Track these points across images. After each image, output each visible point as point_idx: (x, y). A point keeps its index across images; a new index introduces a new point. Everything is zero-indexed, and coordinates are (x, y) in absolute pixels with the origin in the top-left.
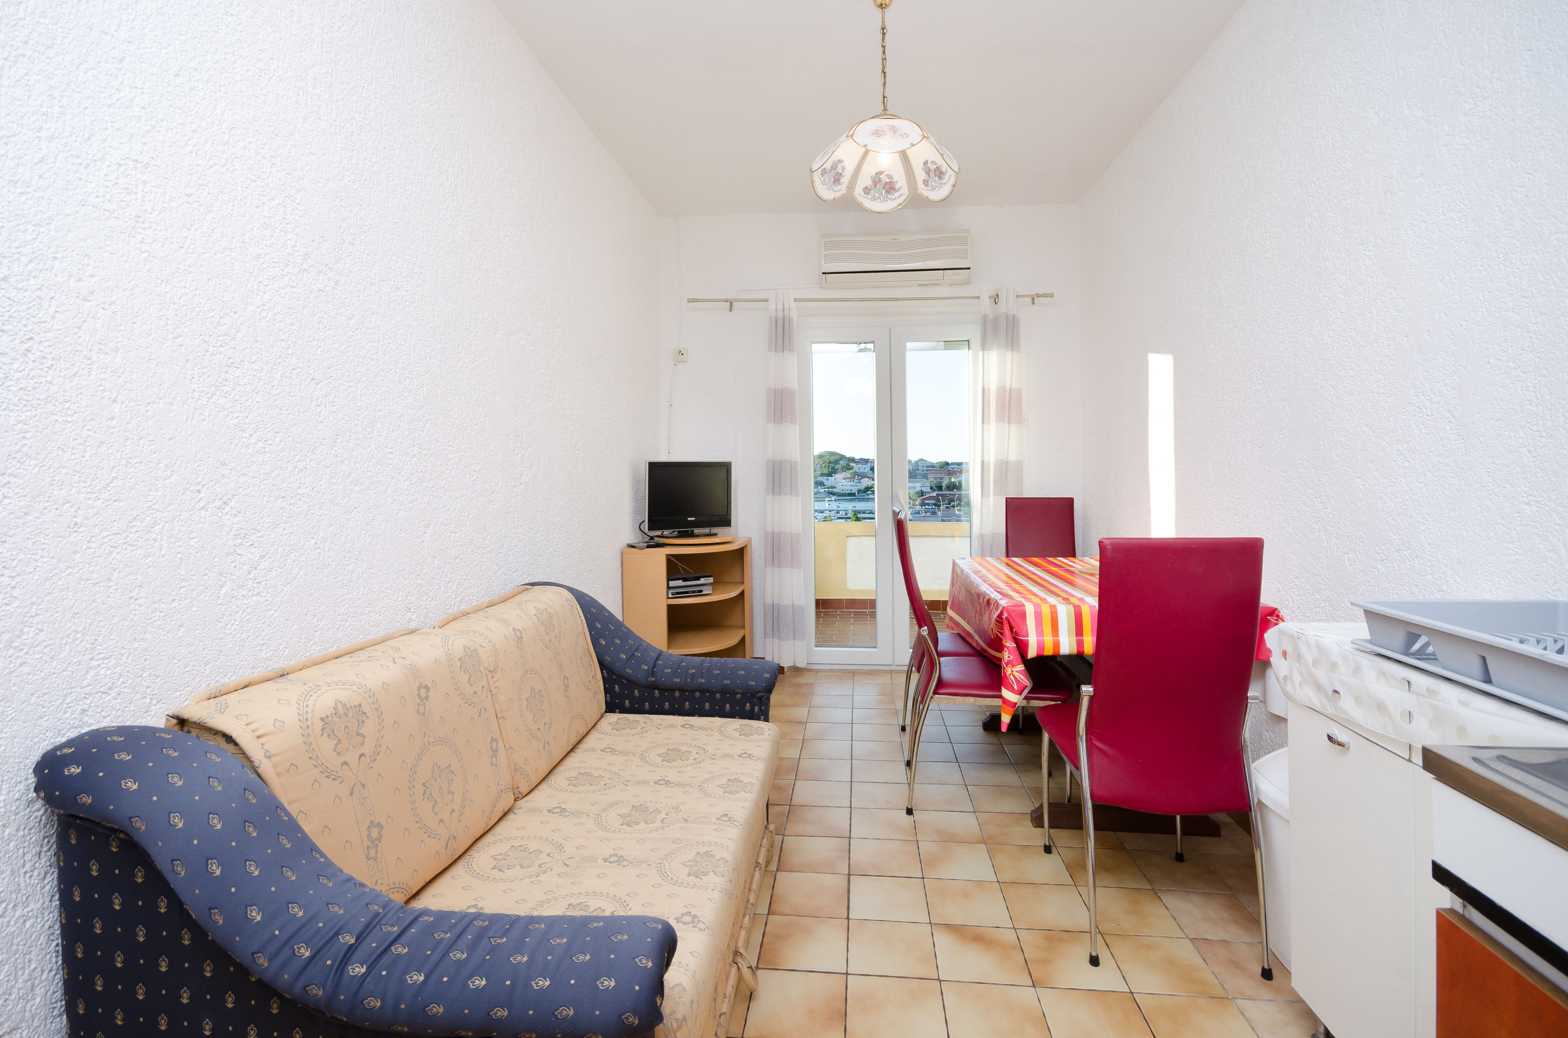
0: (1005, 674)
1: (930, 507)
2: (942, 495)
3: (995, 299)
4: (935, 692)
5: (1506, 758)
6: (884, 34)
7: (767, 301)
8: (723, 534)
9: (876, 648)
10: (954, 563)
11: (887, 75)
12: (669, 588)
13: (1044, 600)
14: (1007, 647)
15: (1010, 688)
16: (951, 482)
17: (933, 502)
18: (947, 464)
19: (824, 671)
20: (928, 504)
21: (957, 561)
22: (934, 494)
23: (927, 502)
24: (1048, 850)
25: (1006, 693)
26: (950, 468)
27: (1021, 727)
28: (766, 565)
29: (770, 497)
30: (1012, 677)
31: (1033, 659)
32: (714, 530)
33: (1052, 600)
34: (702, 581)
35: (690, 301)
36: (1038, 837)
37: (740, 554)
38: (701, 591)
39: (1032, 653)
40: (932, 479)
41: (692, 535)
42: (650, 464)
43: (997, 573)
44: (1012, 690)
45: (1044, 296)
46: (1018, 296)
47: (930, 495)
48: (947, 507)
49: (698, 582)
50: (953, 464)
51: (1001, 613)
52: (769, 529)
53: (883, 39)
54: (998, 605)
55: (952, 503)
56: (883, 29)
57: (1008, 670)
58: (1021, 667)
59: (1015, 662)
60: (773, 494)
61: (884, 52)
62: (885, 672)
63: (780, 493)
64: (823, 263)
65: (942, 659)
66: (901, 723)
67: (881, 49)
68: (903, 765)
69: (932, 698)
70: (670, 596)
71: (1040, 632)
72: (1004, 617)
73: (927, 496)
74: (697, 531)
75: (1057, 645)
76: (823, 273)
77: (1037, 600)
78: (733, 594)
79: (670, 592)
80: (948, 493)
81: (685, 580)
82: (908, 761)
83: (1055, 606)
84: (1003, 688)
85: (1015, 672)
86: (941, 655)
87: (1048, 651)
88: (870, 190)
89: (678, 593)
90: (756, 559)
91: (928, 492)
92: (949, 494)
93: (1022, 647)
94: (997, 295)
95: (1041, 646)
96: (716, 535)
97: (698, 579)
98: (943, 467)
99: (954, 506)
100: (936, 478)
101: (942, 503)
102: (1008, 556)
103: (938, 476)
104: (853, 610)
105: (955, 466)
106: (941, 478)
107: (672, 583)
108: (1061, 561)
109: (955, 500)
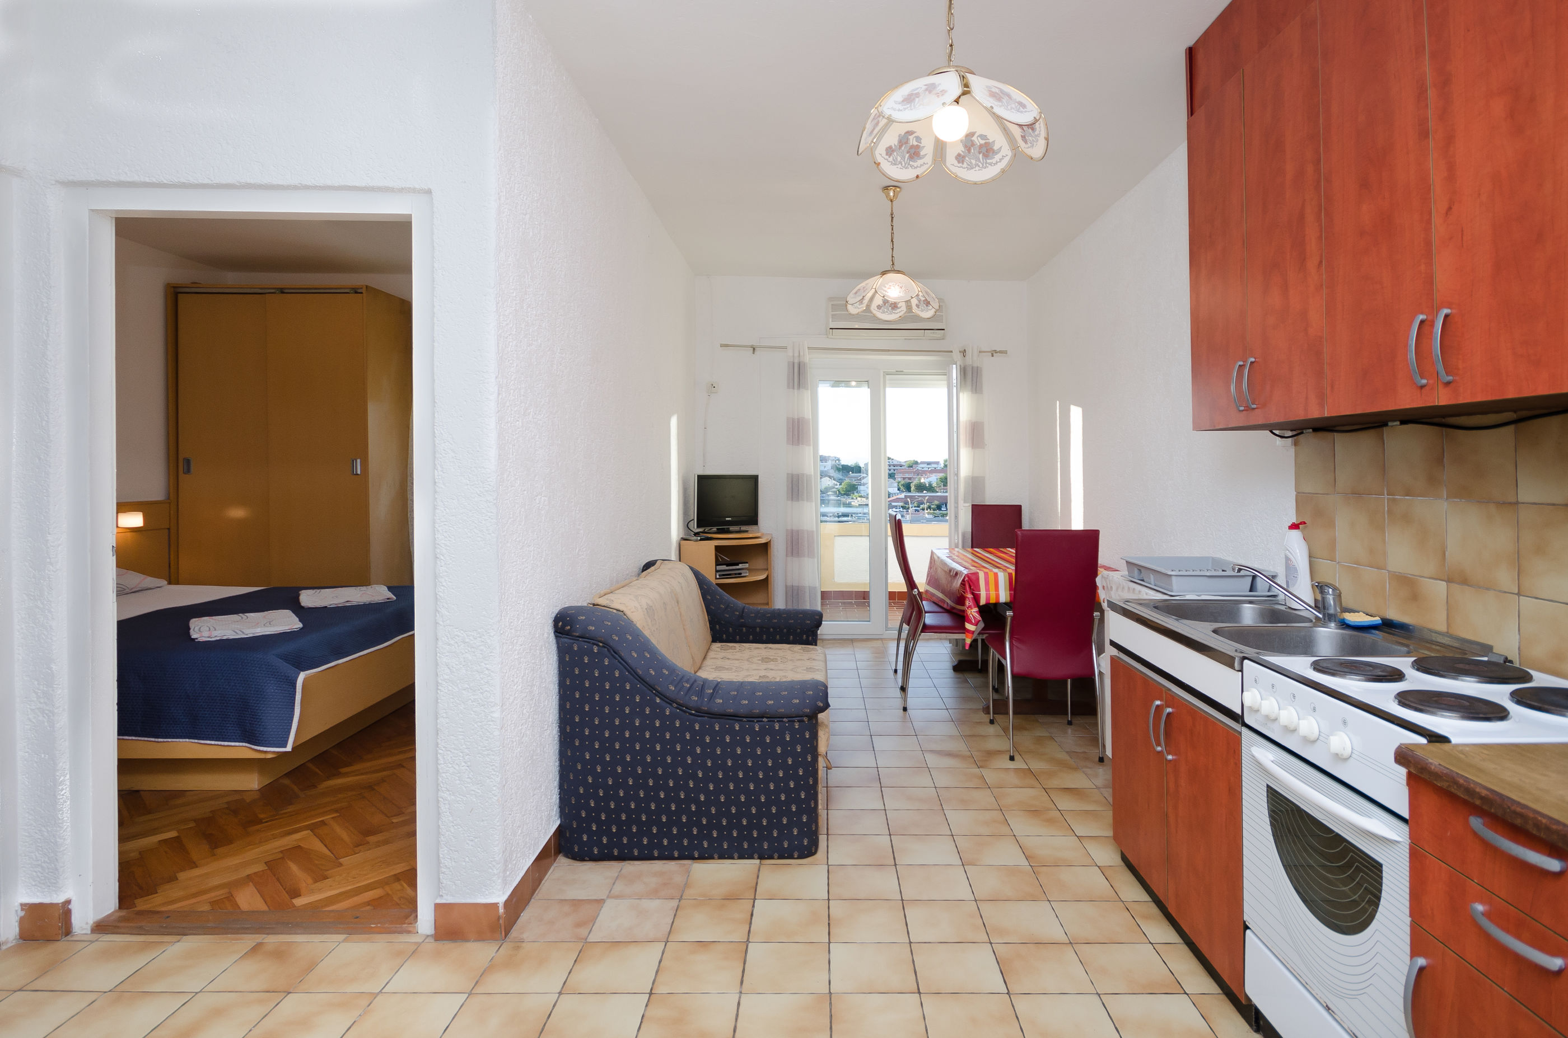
0: (967, 614)
1: (898, 510)
2: (911, 497)
3: (964, 353)
4: (922, 631)
5: (1141, 603)
6: (892, 218)
7: (786, 348)
8: (752, 531)
9: (869, 621)
10: (932, 553)
11: (894, 243)
12: (717, 571)
13: (991, 571)
14: (968, 598)
15: (970, 622)
16: (921, 483)
17: (901, 504)
18: (916, 463)
19: (829, 640)
20: (896, 507)
21: (934, 551)
22: (902, 496)
23: (894, 504)
24: (992, 722)
25: (968, 626)
26: (919, 467)
27: (980, 668)
28: (787, 556)
29: (790, 502)
30: (971, 615)
31: (983, 606)
32: (743, 528)
33: (996, 570)
34: (740, 566)
35: (722, 346)
36: (986, 718)
37: (765, 548)
38: (740, 574)
39: (983, 602)
40: (899, 479)
41: (728, 532)
42: (699, 476)
43: (965, 558)
44: (971, 623)
45: (1001, 352)
46: (980, 352)
47: (898, 497)
48: (916, 510)
49: (737, 567)
50: (922, 463)
51: (964, 578)
52: (789, 528)
53: (892, 221)
54: (963, 573)
55: (922, 506)
56: (892, 215)
57: (969, 612)
58: (976, 609)
59: (973, 606)
60: (792, 500)
61: (892, 229)
62: (878, 639)
63: (798, 500)
64: (831, 320)
65: (926, 614)
66: (894, 668)
67: (890, 227)
68: (898, 690)
69: (920, 635)
70: (718, 577)
71: (987, 589)
72: (966, 580)
73: (895, 497)
74: (732, 528)
75: (997, 596)
76: (830, 329)
77: (986, 570)
78: (762, 577)
79: (718, 574)
80: (918, 494)
81: (728, 565)
82: (901, 686)
83: (997, 573)
84: (966, 623)
85: (973, 613)
86: (926, 612)
87: (993, 601)
88: (881, 307)
89: (724, 575)
90: (778, 551)
91: (895, 494)
92: (918, 496)
93: (976, 598)
94: (965, 350)
95: (988, 597)
96: (747, 531)
97: (737, 564)
98: (912, 467)
99: (923, 509)
100: (904, 478)
101: (910, 506)
102: (972, 547)
103: (907, 476)
104: (840, 601)
105: (925, 465)
106: (910, 479)
107: (719, 568)
108: (1009, 551)
109: (925, 502)
